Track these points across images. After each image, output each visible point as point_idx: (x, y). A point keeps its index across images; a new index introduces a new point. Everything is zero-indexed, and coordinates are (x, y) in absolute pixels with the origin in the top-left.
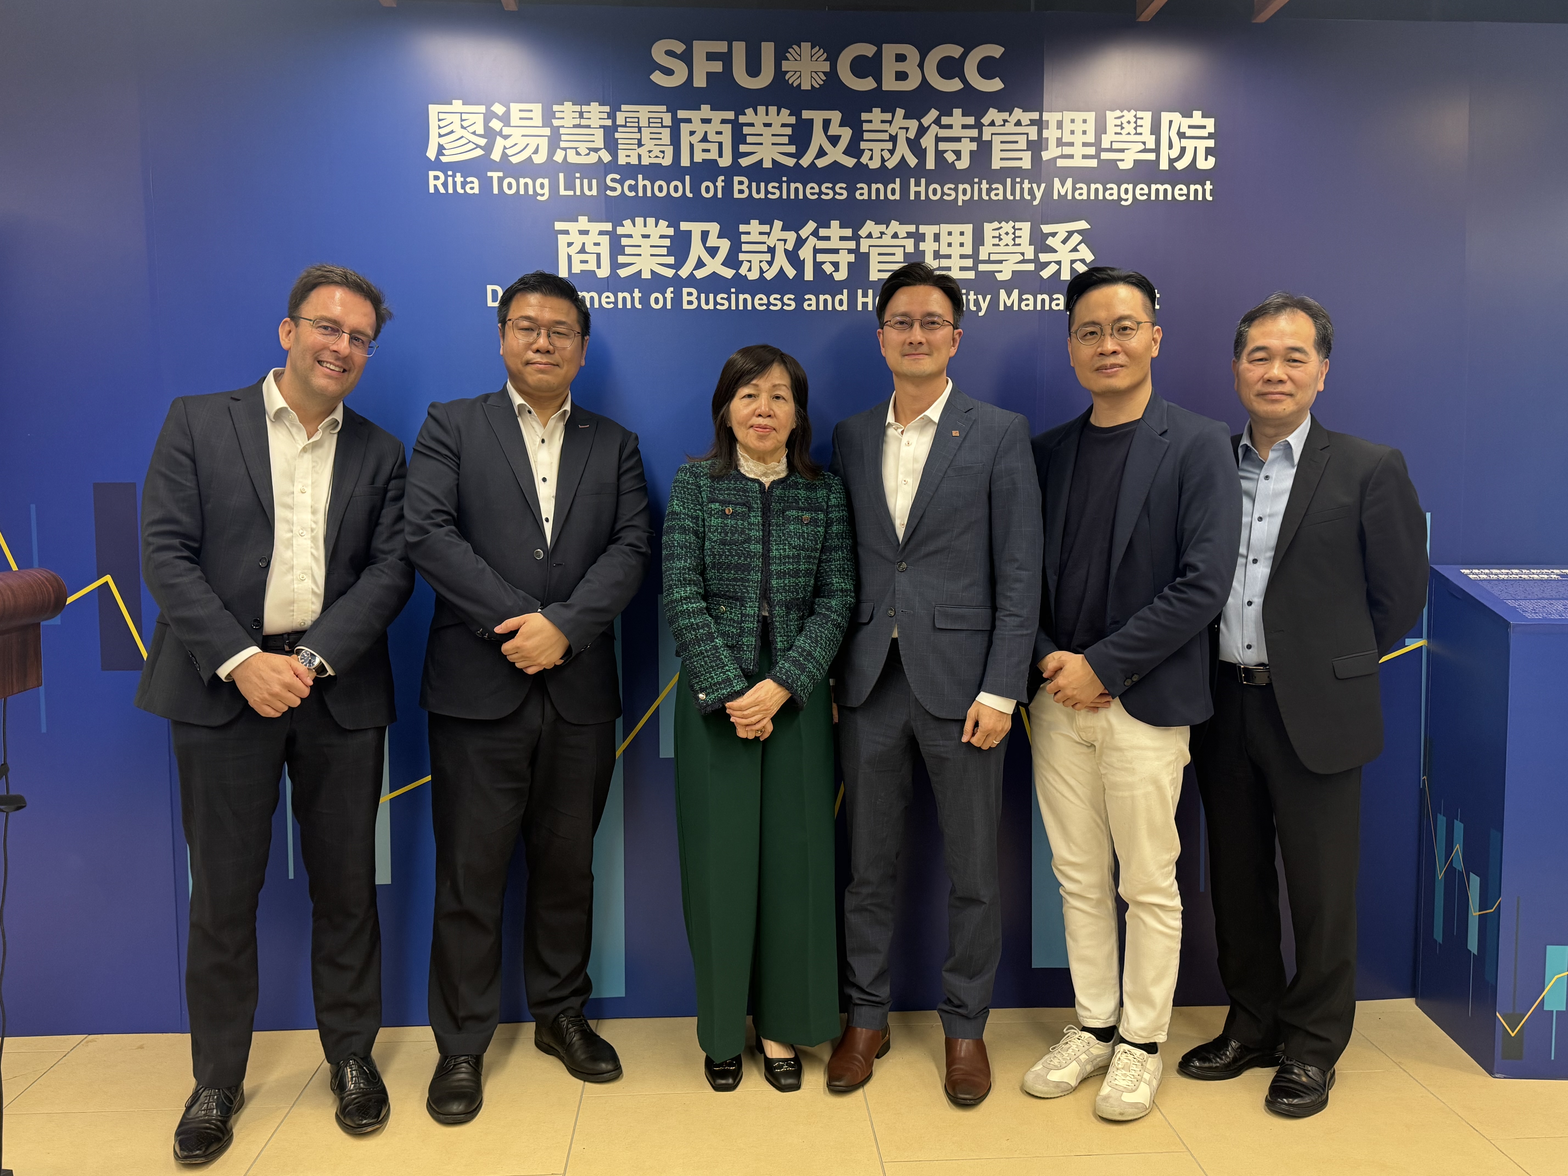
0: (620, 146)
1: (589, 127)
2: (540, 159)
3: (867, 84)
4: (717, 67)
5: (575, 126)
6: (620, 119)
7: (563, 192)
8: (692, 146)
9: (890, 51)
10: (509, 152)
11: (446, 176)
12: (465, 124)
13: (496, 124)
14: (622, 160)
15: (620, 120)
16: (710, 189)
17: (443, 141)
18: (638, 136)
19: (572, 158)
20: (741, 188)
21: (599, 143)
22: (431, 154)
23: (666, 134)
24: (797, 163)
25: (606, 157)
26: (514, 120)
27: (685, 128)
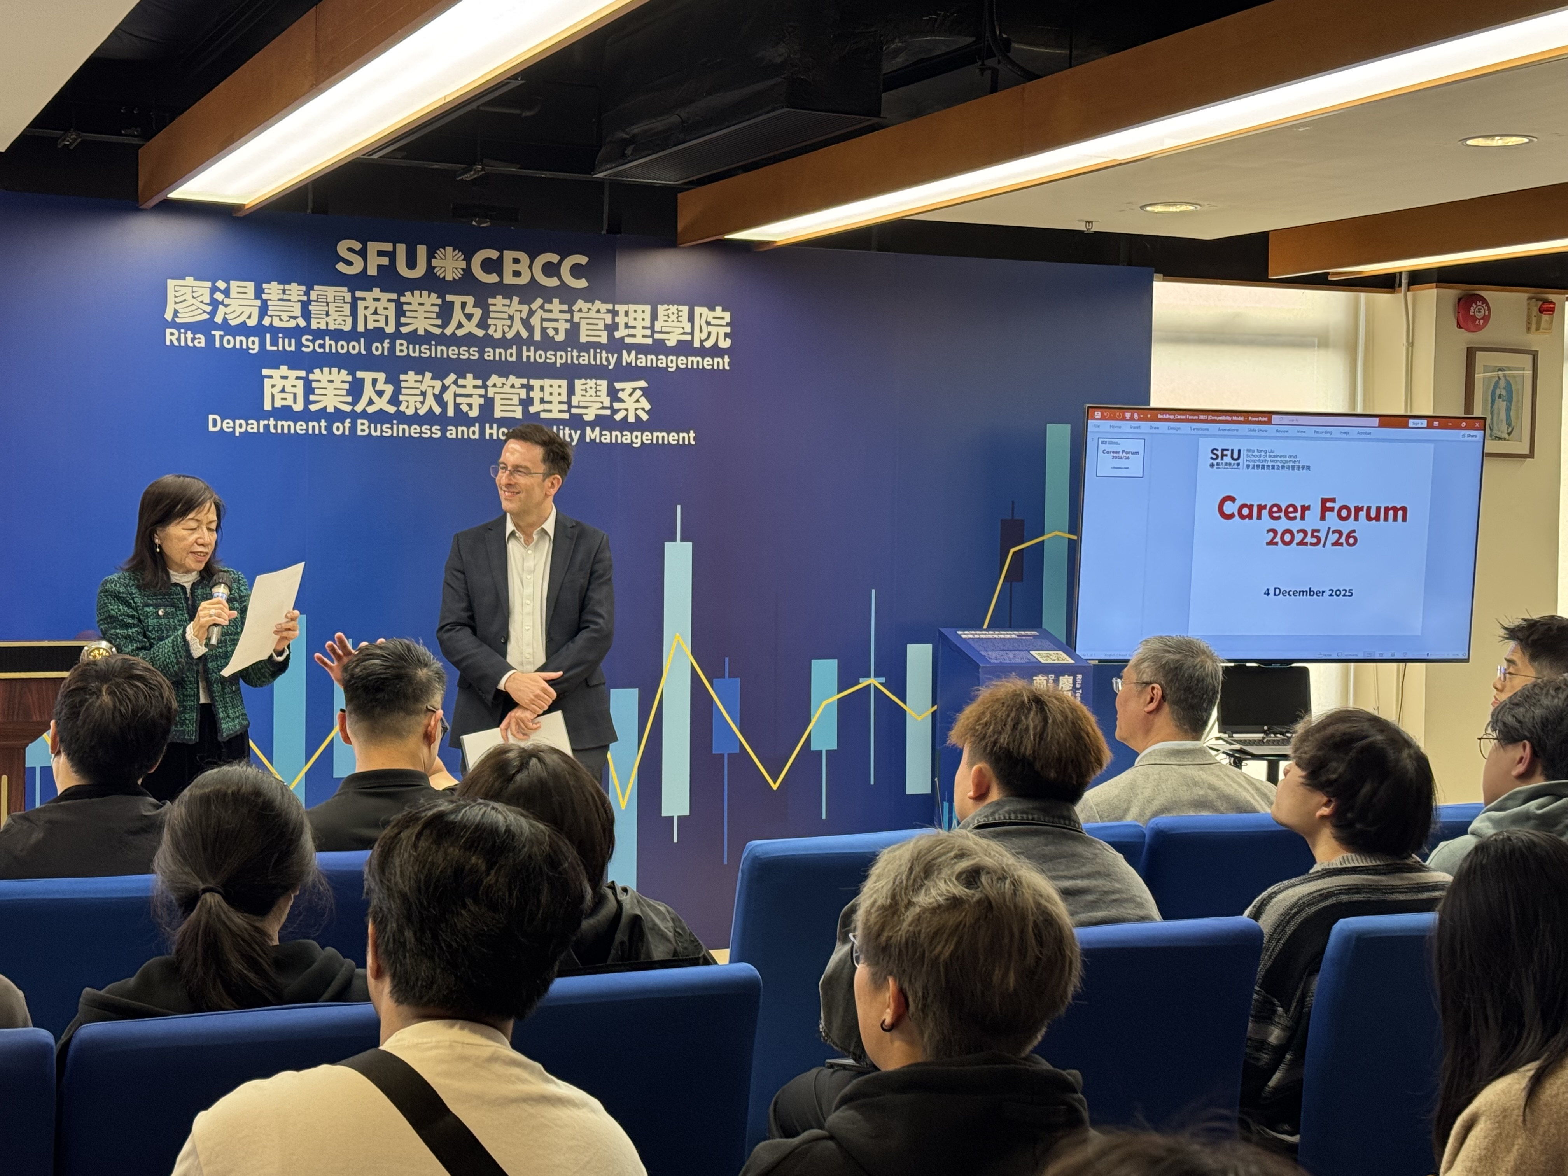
0: (313, 316)
1: (289, 300)
2: (252, 322)
3: (493, 278)
4: (385, 261)
5: (279, 300)
7: (269, 347)
8: (366, 317)
9: (508, 255)
10: (229, 317)
11: (180, 333)
12: (195, 295)
13: (219, 296)
14: (314, 326)
15: (313, 297)
16: (378, 349)
17: (177, 307)
18: (326, 309)
19: (277, 323)
20: (402, 348)
21: (297, 312)
22: (169, 316)
23: (347, 308)
24: (442, 332)
25: (302, 323)
26: (233, 294)
27: (361, 304)
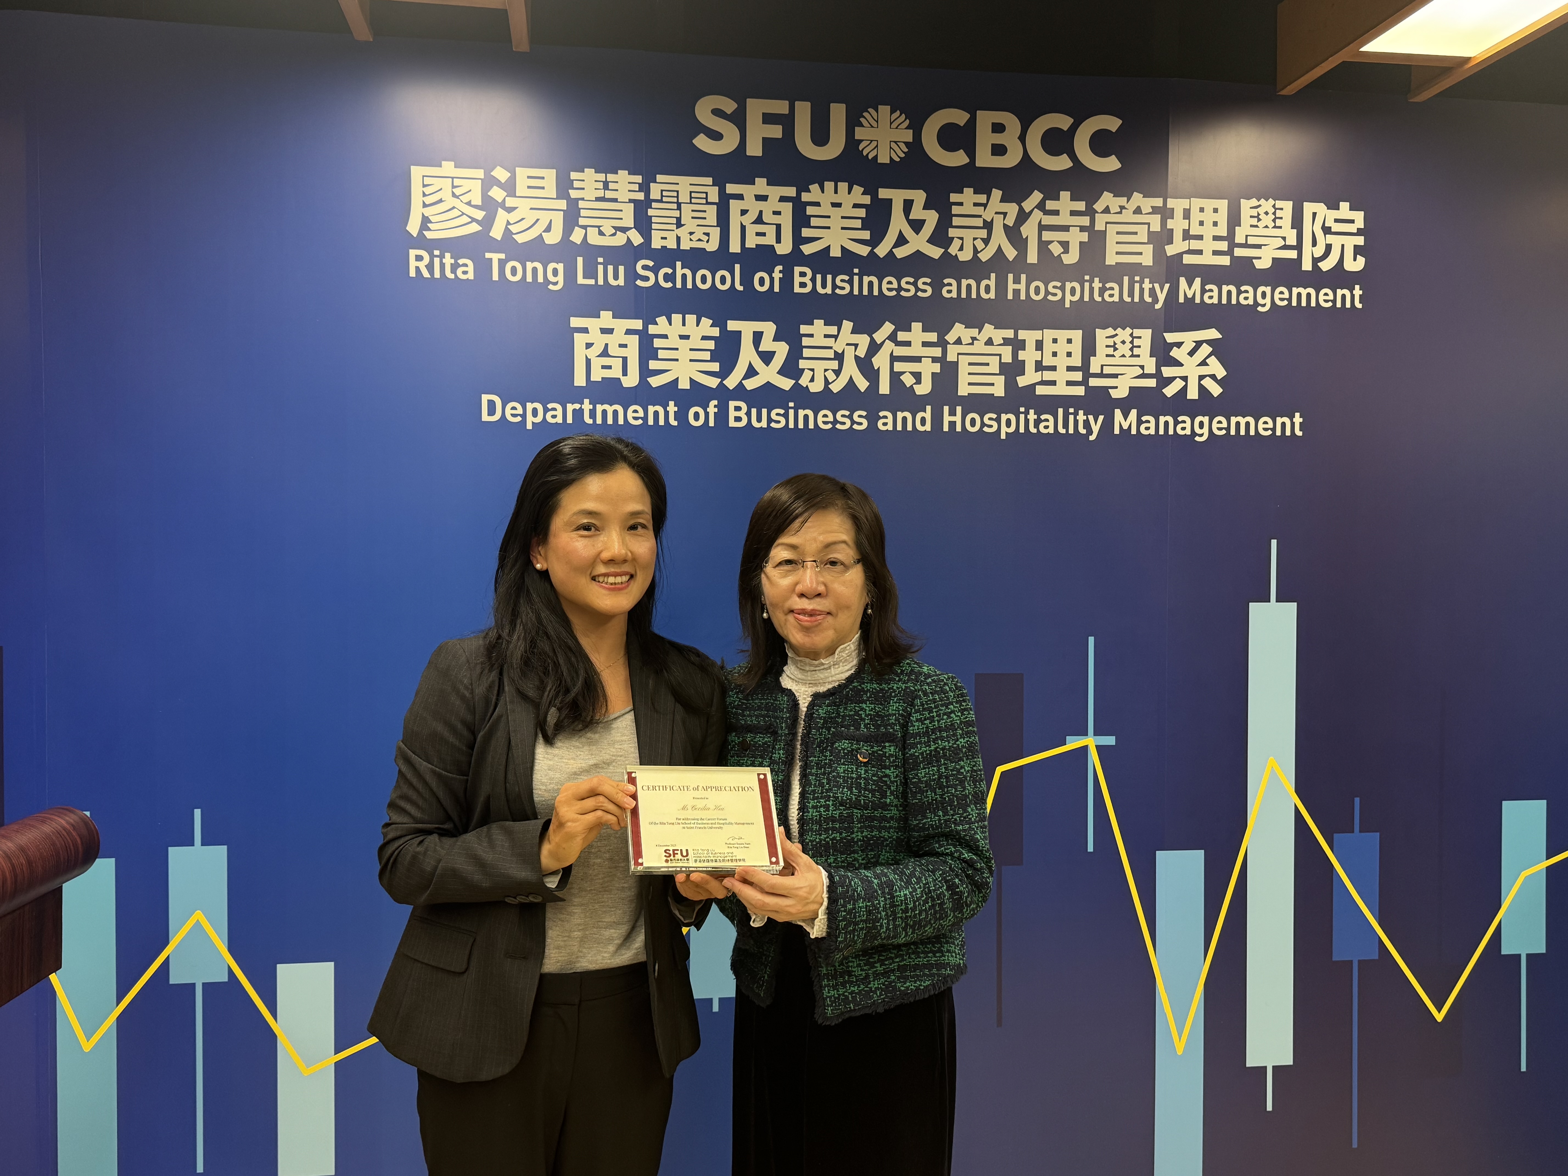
0: (654, 226)
1: (615, 200)
2: (552, 238)
3: (958, 159)
4: (776, 131)
5: (598, 199)
6: (655, 191)
7: (581, 281)
8: (743, 228)
9: (985, 118)
10: (514, 229)
11: (432, 256)
12: (457, 191)
13: (497, 194)
14: (656, 244)
15: (655, 194)
16: (765, 282)
17: (428, 212)
18: (676, 214)
19: (594, 239)
20: (803, 280)
21: (628, 220)
22: (413, 227)
23: (712, 213)
24: (872, 251)
25: (637, 239)
26: (521, 190)
27: (735, 206)
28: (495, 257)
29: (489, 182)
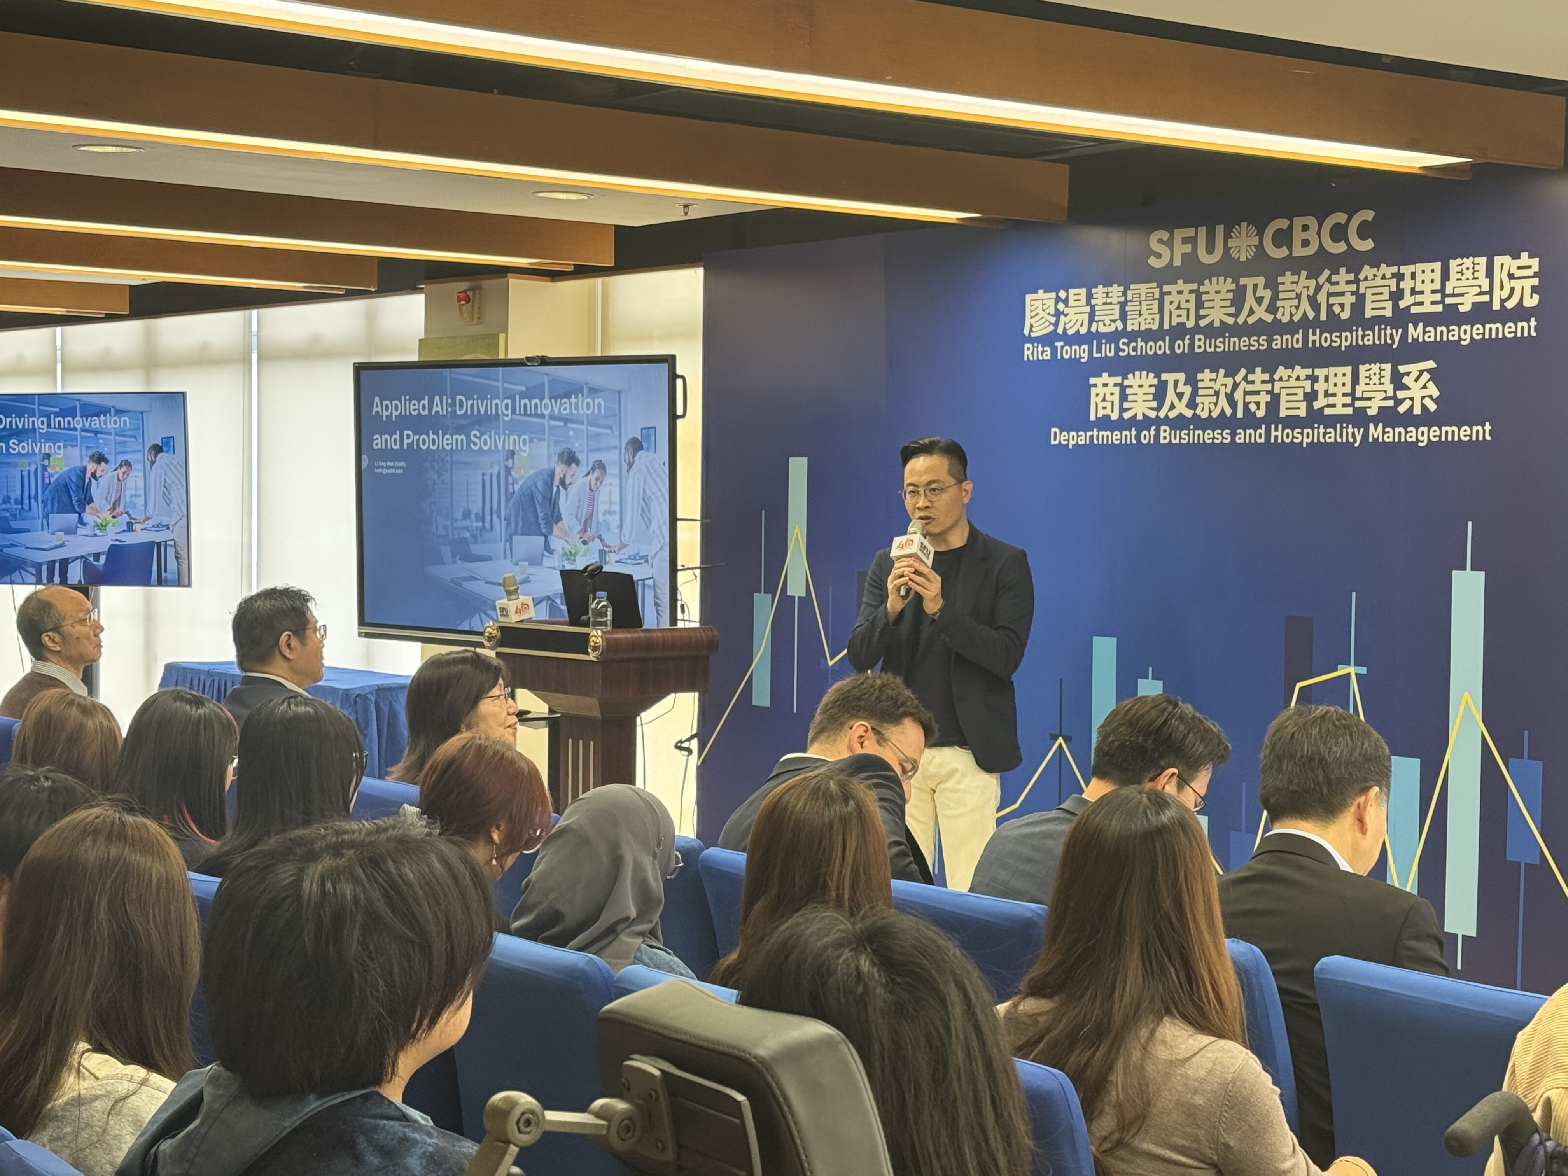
0: (1129, 317)
1: (1110, 303)
2: (1083, 331)
3: (1283, 252)
4: (1188, 248)
5: (1105, 304)
6: (1129, 293)
7: (1095, 355)
8: (1171, 313)
9: (1298, 222)
10: (1067, 327)
11: (1034, 347)
12: (1045, 307)
13: (1061, 306)
14: (1129, 329)
15: (1129, 298)
16: (1181, 346)
17: (1033, 321)
18: (1139, 308)
19: (1102, 329)
20: (1201, 344)
21: (1117, 316)
22: (1026, 331)
23: (1156, 303)
24: (1236, 321)
25: (1120, 326)
26: (1071, 303)
27: (1167, 299)
28: (1059, 344)
29: (1058, 300)
